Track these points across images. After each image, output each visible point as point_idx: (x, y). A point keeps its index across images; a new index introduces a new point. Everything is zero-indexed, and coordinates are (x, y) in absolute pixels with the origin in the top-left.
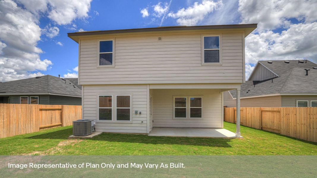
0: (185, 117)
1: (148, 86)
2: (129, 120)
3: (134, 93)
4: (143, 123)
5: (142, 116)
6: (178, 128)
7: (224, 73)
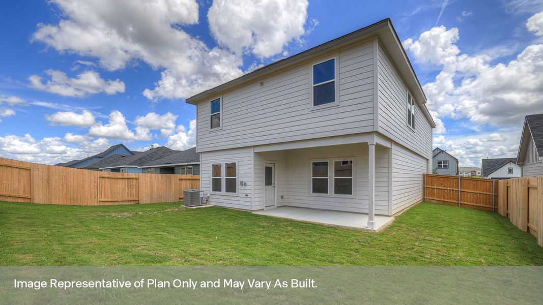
0: (326, 192)
1: (252, 148)
2: (236, 192)
3: (241, 159)
4: (248, 197)
5: (247, 187)
6: (316, 209)
7: (342, 118)
